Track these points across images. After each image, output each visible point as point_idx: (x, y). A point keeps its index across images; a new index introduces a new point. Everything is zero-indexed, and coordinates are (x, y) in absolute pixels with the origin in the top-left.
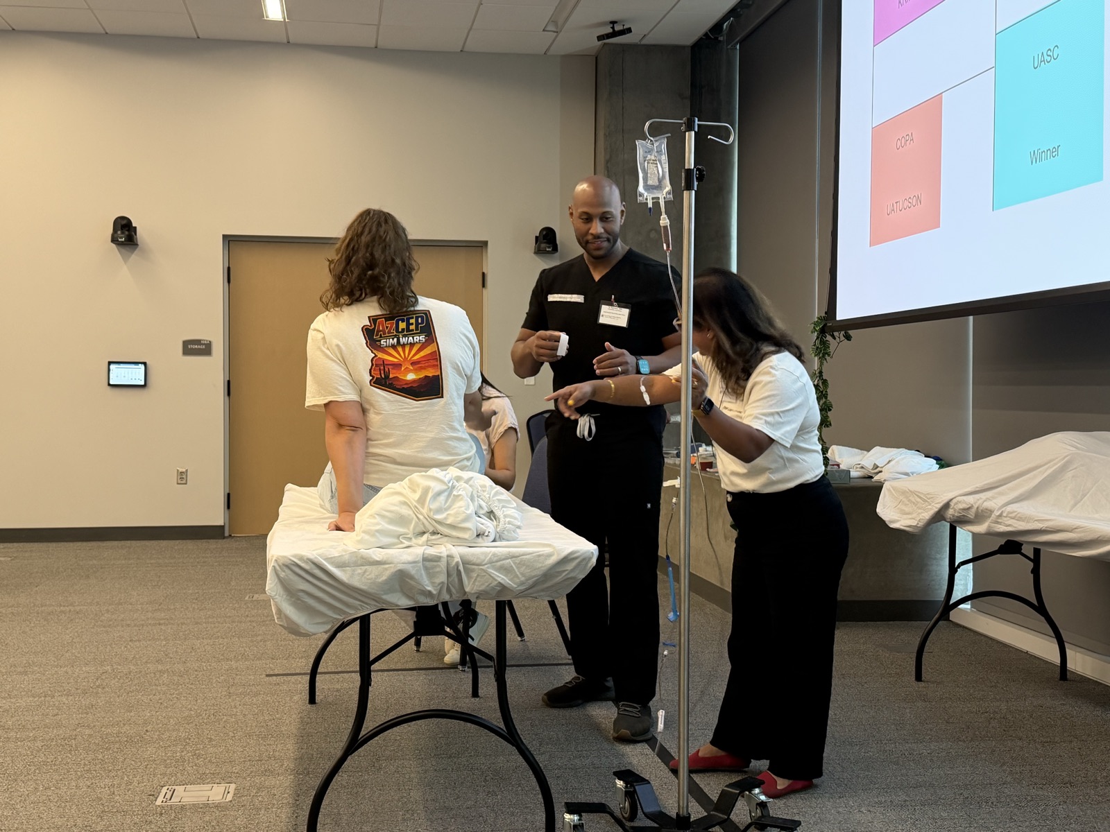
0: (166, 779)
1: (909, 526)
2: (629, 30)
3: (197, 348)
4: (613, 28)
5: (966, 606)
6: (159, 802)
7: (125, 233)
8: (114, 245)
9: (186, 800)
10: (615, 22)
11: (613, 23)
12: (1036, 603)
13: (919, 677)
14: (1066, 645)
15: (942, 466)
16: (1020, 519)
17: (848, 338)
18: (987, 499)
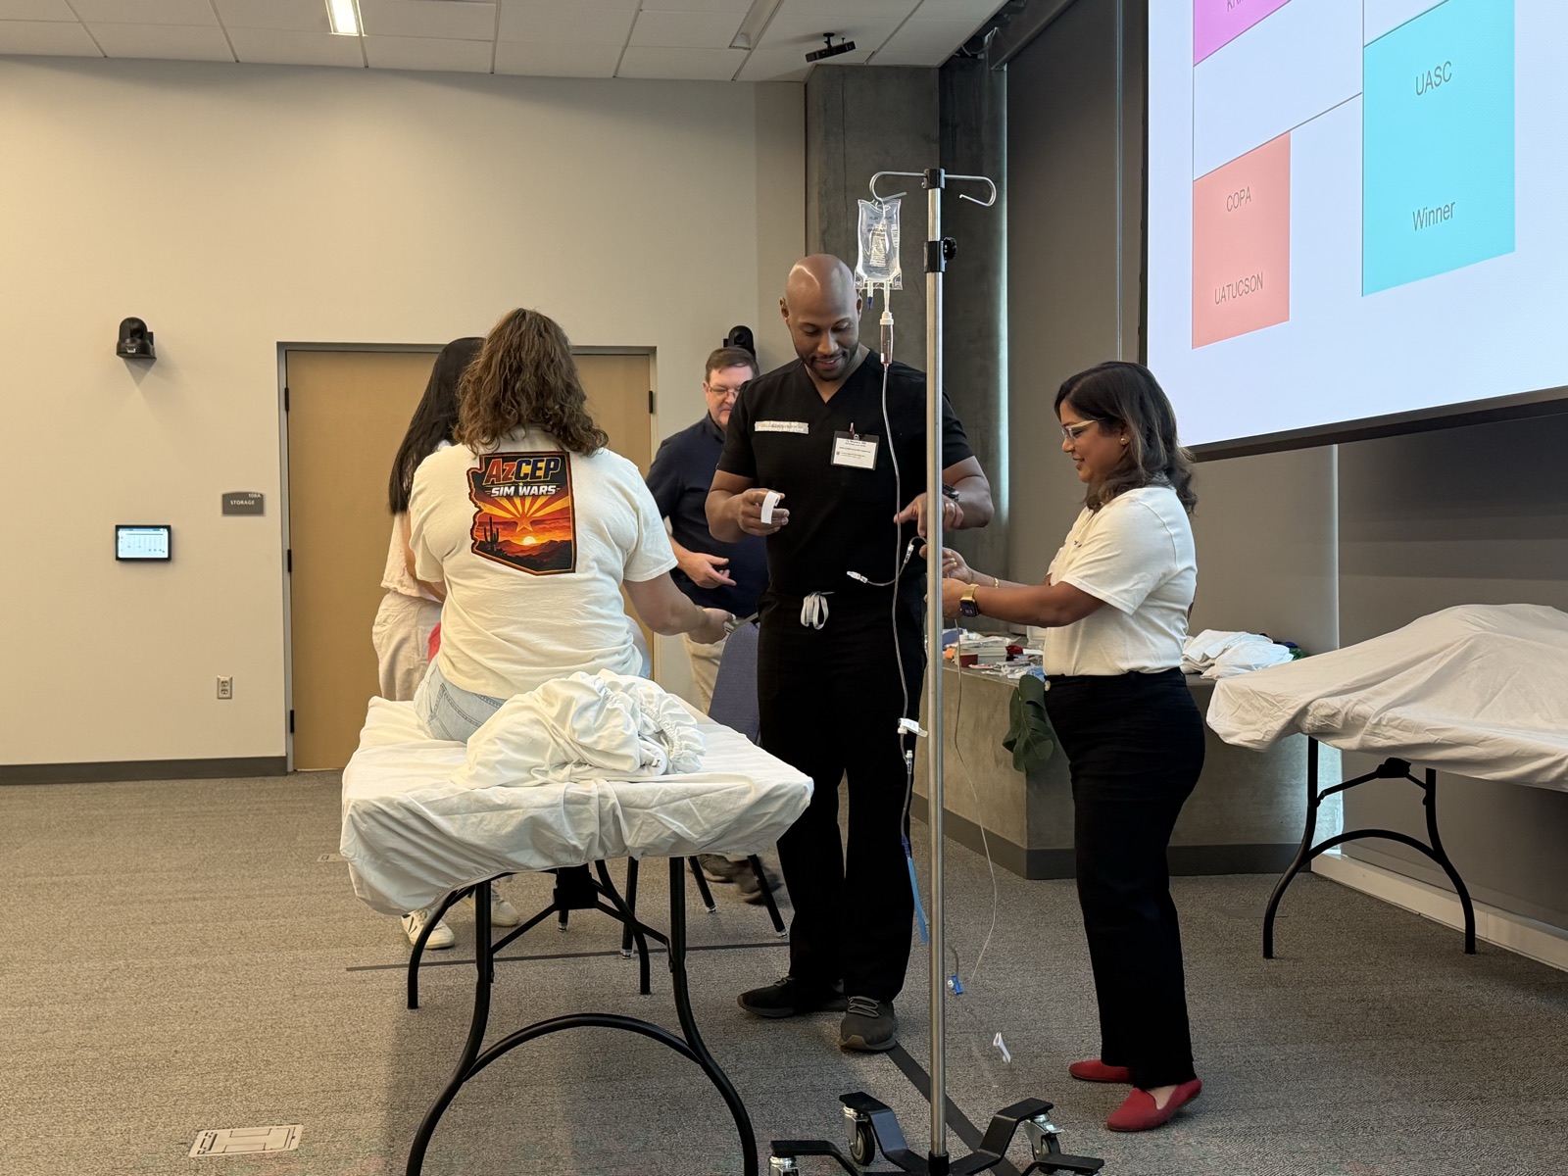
0: (203, 1120)
1: (1252, 741)
2: (851, 46)
3: (243, 504)
4: (828, 42)
5: (1335, 851)
6: (193, 1153)
7: (136, 341)
9: (233, 1150)
10: (832, 35)
11: (829, 35)
12: (1431, 847)
13: (1268, 953)
14: (1473, 903)
15: (1297, 656)
16: (1405, 728)
18: (1360, 701)
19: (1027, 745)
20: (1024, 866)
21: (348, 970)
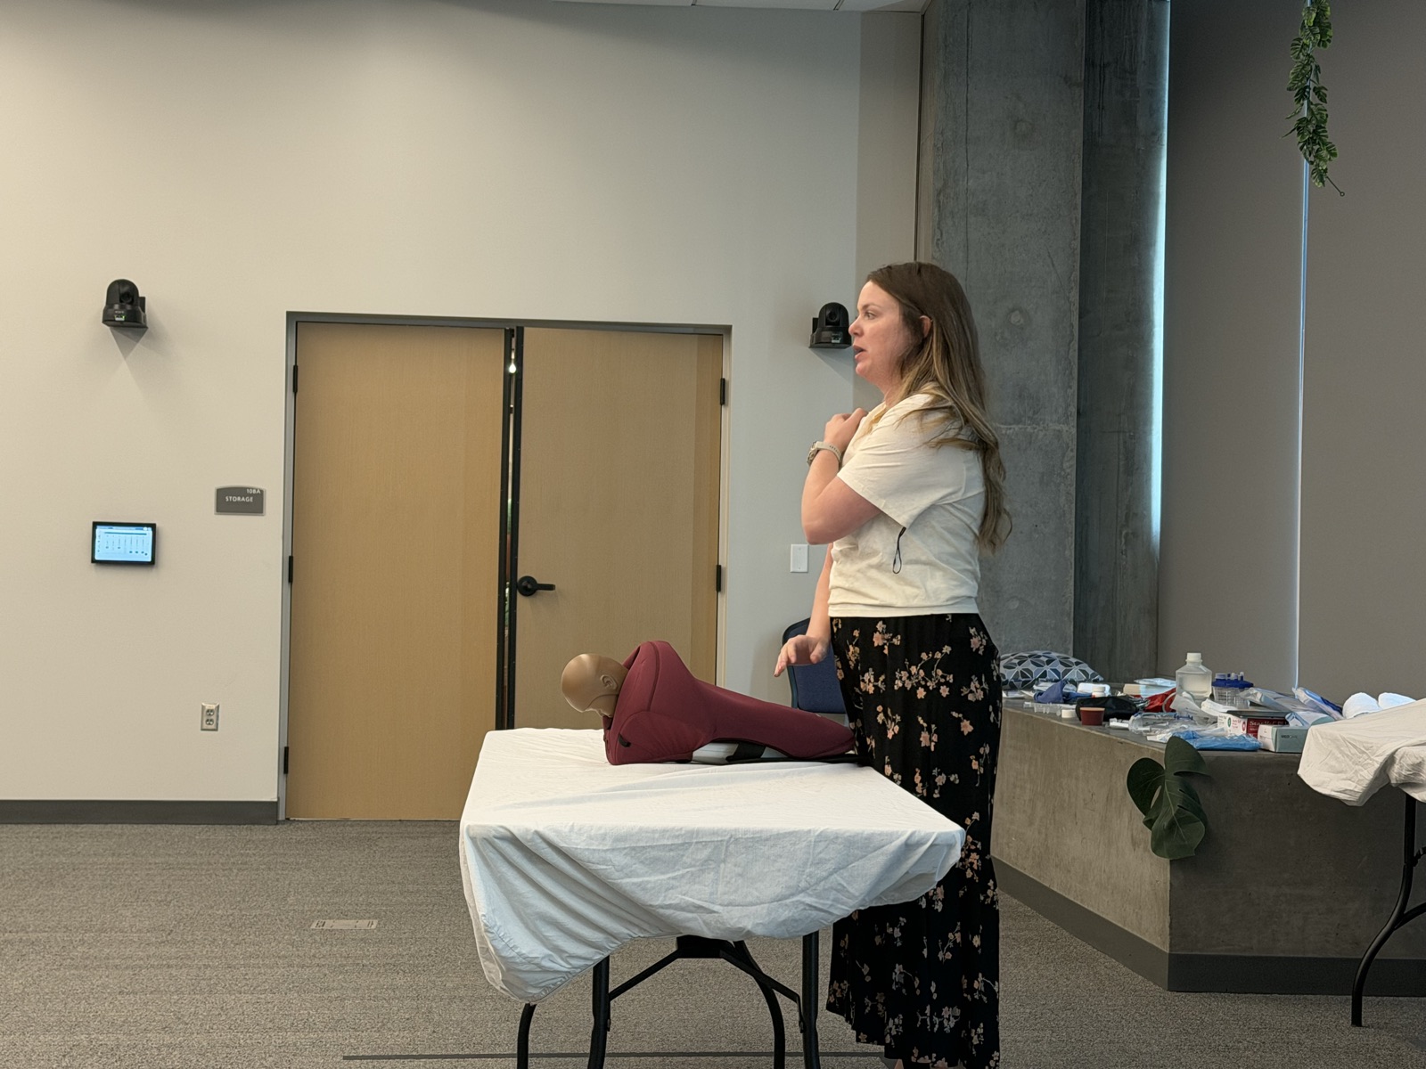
3: (239, 501)
7: (126, 307)
8: (107, 328)
19: (1172, 825)
21: (345, 1058)
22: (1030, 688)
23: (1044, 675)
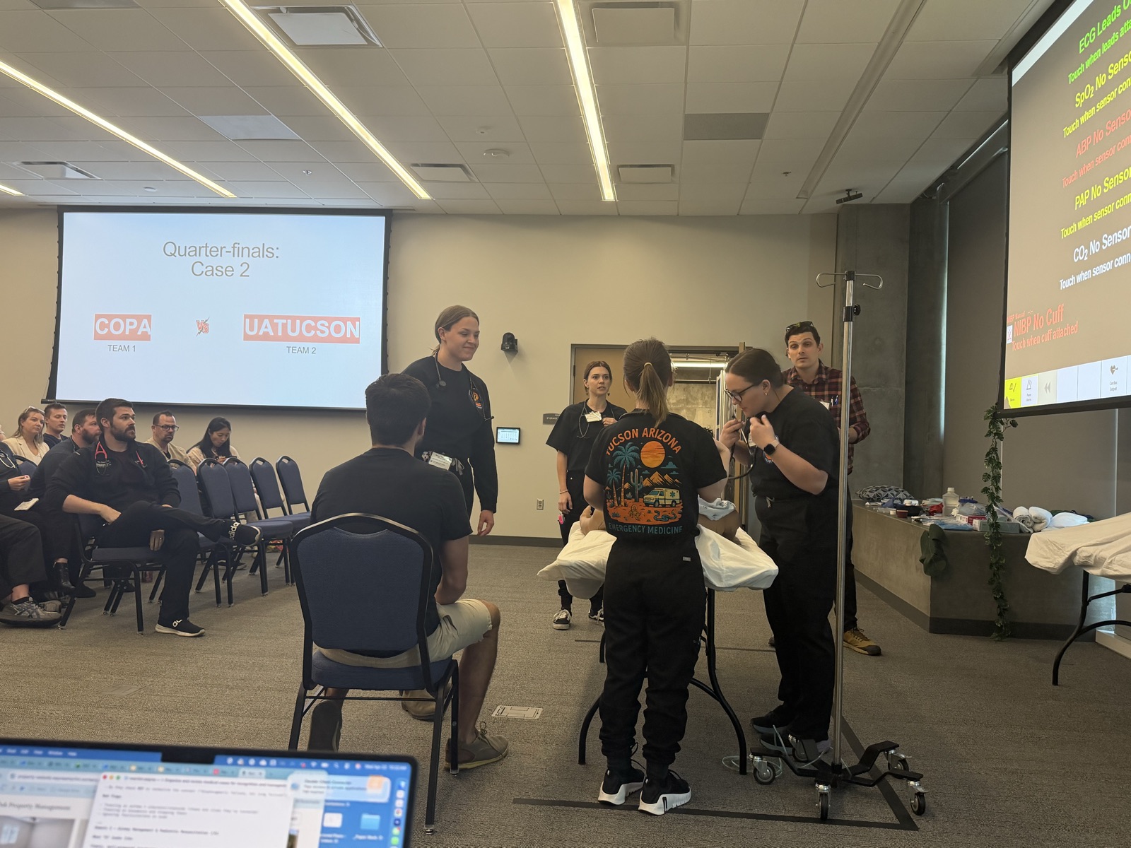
0: (500, 701)
1: (1049, 568)
2: (860, 195)
4: (848, 194)
5: (1108, 631)
6: (494, 715)
7: (510, 344)
8: (503, 352)
9: (510, 715)
11: (849, 190)
13: (1055, 682)
17: (1014, 424)
18: (1103, 550)
19: (931, 561)
20: (928, 625)
21: (576, 641)
22: (880, 501)
23: (887, 495)
